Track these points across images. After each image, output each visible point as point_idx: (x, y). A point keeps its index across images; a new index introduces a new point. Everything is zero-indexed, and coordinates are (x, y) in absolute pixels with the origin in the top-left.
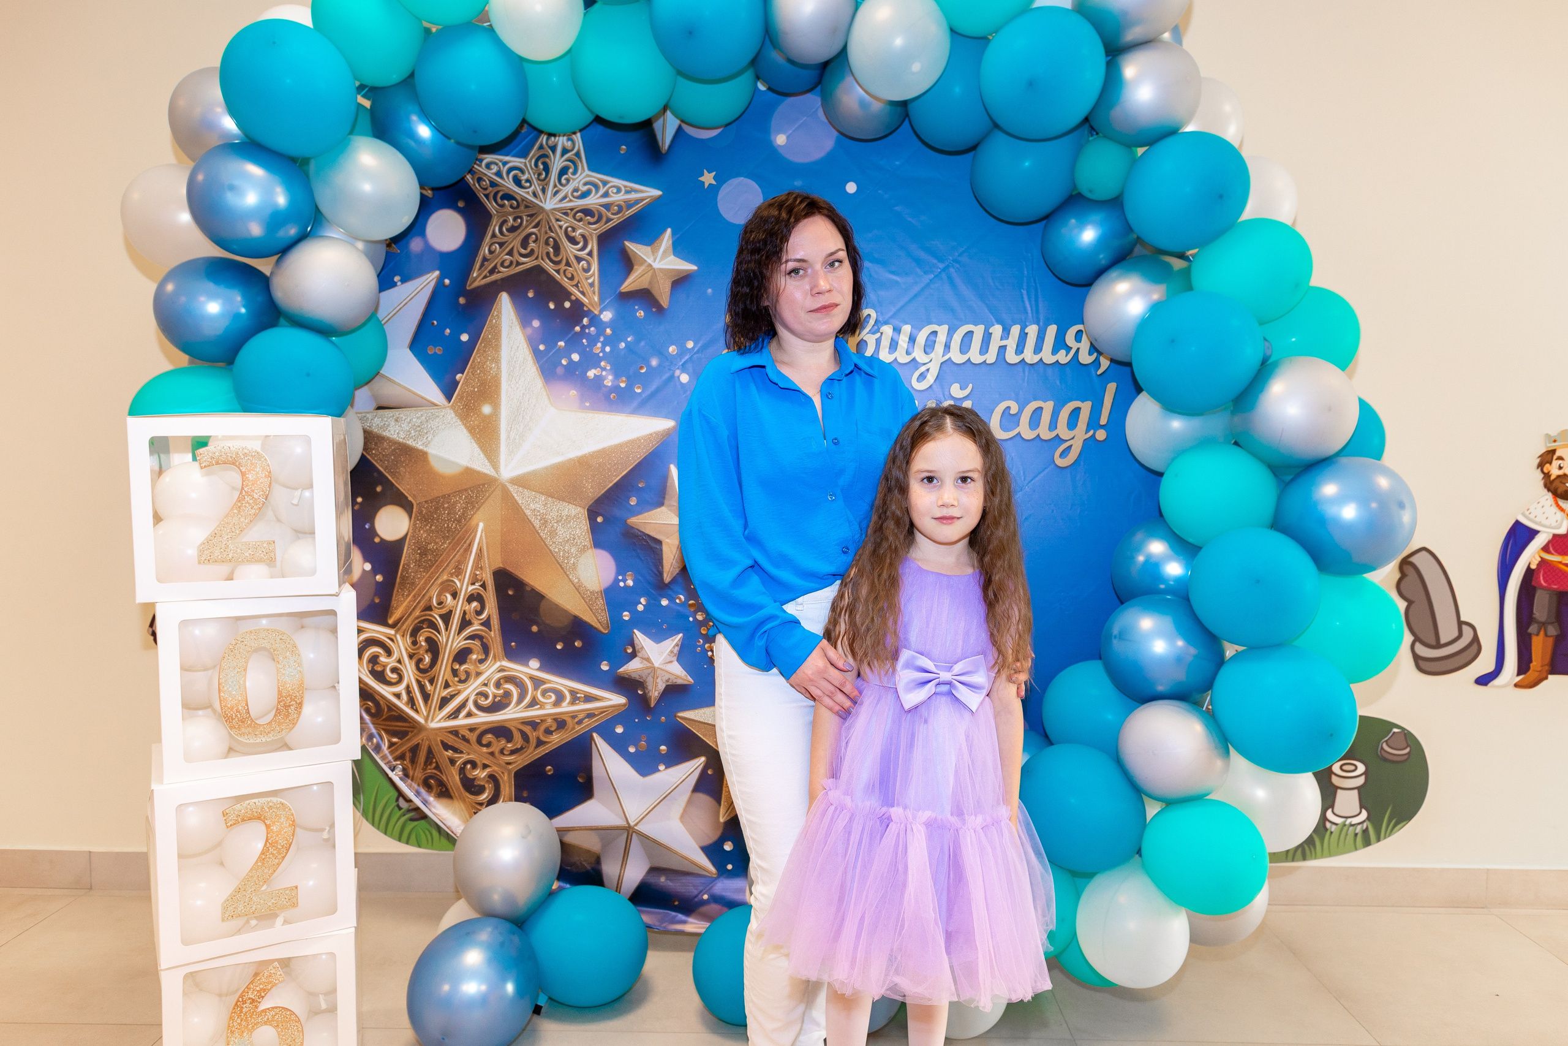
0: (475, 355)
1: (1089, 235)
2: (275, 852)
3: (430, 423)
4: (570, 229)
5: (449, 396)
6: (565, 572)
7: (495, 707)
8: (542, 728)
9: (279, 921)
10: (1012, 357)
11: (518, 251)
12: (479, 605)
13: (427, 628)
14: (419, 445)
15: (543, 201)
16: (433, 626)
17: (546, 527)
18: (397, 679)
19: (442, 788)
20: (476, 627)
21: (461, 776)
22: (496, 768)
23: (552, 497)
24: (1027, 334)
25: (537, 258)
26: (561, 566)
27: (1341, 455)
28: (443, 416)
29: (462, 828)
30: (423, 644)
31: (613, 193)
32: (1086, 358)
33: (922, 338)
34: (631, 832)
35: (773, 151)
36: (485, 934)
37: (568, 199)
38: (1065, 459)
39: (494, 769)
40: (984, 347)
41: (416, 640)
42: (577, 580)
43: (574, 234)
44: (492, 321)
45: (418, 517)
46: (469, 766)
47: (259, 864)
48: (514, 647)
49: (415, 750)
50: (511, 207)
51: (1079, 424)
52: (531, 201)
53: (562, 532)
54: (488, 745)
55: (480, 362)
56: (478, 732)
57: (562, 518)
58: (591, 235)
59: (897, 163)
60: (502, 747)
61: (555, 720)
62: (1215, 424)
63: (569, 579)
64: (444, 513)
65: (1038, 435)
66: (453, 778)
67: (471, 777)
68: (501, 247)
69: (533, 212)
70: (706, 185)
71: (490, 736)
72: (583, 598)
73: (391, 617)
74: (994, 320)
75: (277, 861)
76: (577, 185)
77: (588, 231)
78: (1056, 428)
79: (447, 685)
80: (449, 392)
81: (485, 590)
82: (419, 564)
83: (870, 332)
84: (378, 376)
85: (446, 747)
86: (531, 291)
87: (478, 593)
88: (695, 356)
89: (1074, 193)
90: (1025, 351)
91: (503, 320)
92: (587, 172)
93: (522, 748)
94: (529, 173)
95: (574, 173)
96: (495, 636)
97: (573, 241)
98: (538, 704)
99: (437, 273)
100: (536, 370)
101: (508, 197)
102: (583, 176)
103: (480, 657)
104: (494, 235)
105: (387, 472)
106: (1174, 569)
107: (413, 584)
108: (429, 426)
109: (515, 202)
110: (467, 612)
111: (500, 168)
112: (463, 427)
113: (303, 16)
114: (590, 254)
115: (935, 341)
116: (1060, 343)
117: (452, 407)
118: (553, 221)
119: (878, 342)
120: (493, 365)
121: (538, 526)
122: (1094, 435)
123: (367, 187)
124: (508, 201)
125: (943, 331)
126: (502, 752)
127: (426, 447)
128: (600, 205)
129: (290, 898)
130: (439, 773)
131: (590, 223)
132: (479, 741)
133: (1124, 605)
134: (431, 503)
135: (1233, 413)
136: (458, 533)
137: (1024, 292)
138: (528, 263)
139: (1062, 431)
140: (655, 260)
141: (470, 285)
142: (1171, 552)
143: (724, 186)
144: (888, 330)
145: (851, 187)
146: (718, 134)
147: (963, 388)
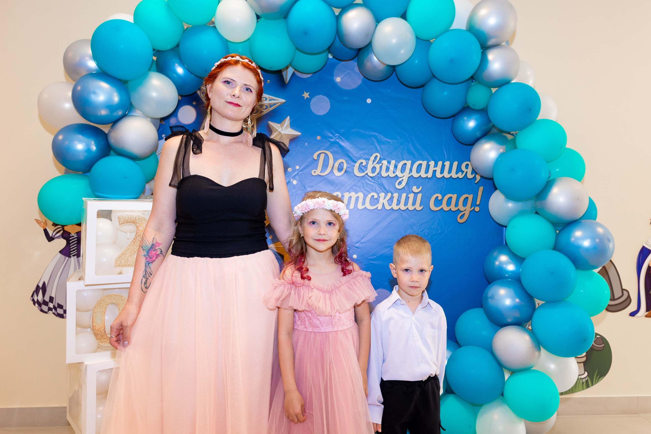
1: (472, 124)
10: (439, 175)
24: (445, 165)
27: (582, 219)
32: (470, 176)
33: (400, 166)
35: (335, 85)
38: (462, 219)
40: (427, 170)
51: (468, 205)
59: (389, 91)
62: (529, 205)
65: (450, 209)
70: (305, 98)
74: (431, 159)
78: (458, 206)
83: (377, 163)
88: (300, 172)
89: (466, 106)
90: (444, 172)
106: (511, 267)
113: (130, 18)
115: (406, 167)
116: (459, 170)
119: (381, 167)
122: (474, 209)
123: (154, 94)
125: (409, 163)
133: (492, 284)
135: (536, 201)
137: (444, 147)
139: (461, 207)
140: (282, 130)
142: (510, 260)
143: (313, 99)
144: (385, 162)
145: (369, 101)
146: (311, 76)
147: (418, 188)
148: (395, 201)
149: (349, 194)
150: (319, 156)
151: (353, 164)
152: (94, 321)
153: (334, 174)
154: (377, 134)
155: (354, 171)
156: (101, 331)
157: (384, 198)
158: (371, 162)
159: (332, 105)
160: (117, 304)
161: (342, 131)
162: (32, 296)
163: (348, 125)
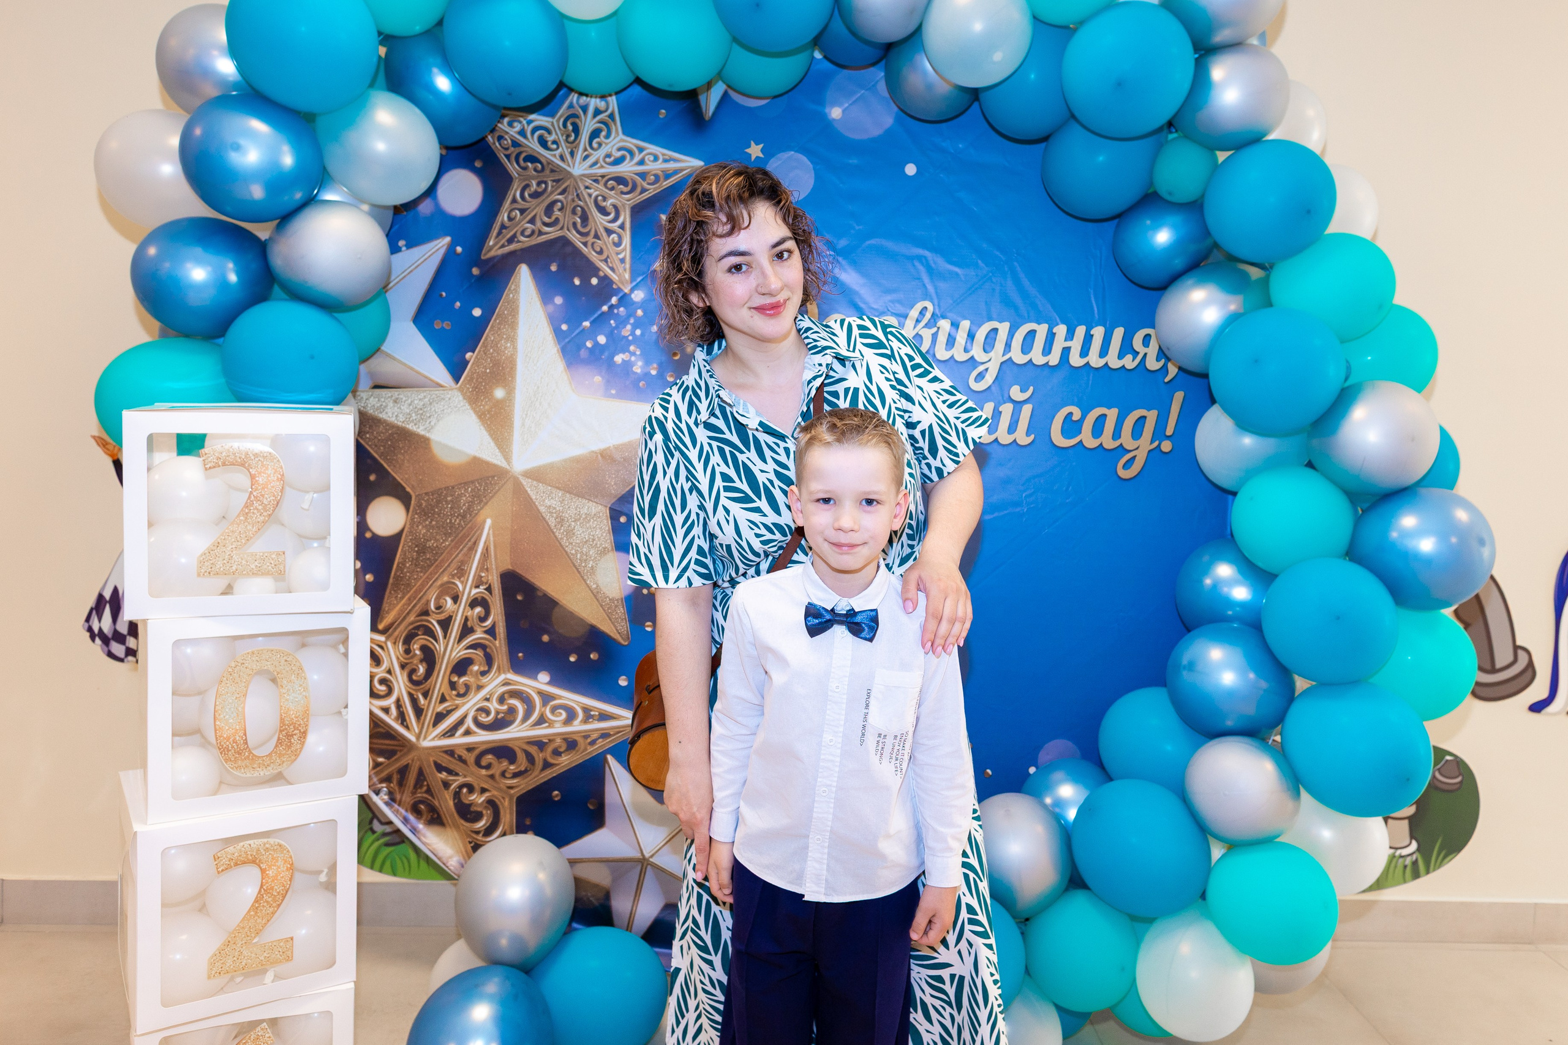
0: (488, 333)
1: (1163, 237)
2: (270, 899)
3: (434, 406)
4: (600, 198)
5: (457, 379)
6: (582, 577)
7: (499, 724)
8: (550, 749)
9: (270, 976)
10: (1076, 360)
11: (541, 219)
12: (483, 610)
13: (423, 635)
14: (420, 430)
15: (571, 165)
16: (430, 632)
17: (562, 526)
18: (386, 692)
19: (434, 814)
20: (478, 635)
21: (456, 801)
22: (496, 793)
23: (570, 493)
24: (1092, 336)
25: (562, 228)
26: (577, 569)
27: (1421, 484)
28: (450, 399)
30: (418, 652)
31: (648, 159)
32: (1153, 364)
33: (981, 334)
34: (645, 865)
35: (827, 125)
36: (493, 986)
37: (599, 165)
38: (1128, 470)
39: (493, 793)
40: (1047, 347)
41: (409, 648)
42: (595, 586)
43: (604, 204)
44: (509, 295)
45: (416, 510)
46: (465, 790)
47: (252, 913)
48: (521, 659)
49: (403, 771)
50: (535, 170)
51: (1144, 434)
52: (558, 165)
53: (581, 533)
54: (488, 767)
55: (493, 341)
56: (477, 752)
57: (581, 517)
58: (624, 205)
59: (960, 146)
60: (503, 769)
61: (565, 740)
62: (1292, 445)
63: (587, 584)
64: (447, 507)
65: (1101, 444)
66: (446, 802)
67: (467, 802)
68: (522, 214)
69: (561, 177)
70: (754, 156)
71: (490, 756)
72: (601, 606)
73: (381, 622)
74: (1058, 320)
75: (271, 910)
76: (610, 150)
77: (620, 201)
78: (1120, 437)
79: (443, 699)
80: (457, 370)
81: (491, 593)
82: (415, 562)
83: (926, 326)
84: (379, 353)
85: (440, 768)
86: (555, 264)
87: (483, 598)
89: (1151, 191)
90: (1090, 353)
91: (520, 294)
92: (621, 136)
93: (526, 771)
94: (557, 134)
95: (608, 136)
96: (501, 646)
97: (603, 211)
98: (545, 722)
99: (448, 239)
100: (556, 352)
101: (532, 159)
102: (617, 140)
103: (482, 669)
104: (514, 201)
105: (383, 460)
106: (1241, 593)
107: (408, 585)
108: (433, 409)
109: (539, 166)
110: (470, 619)
111: (523, 126)
112: (471, 412)
114: (622, 227)
115: (996, 339)
116: (1127, 348)
117: (461, 390)
118: (582, 188)
119: (935, 336)
120: (509, 345)
121: (553, 525)
122: (1159, 445)
124: (532, 163)
125: (1004, 328)
126: (503, 774)
127: (429, 432)
128: (636, 174)
129: (285, 951)
130: (430, 798)
131: (623, 193)
132: (478, 762)
133: (1191, 633)
134: (433, 495)
135: (1310, 436)
136: (462, 531)
137: (1092, 291)
138: (552, 233)
139: (1126, 440)
141: (485, 254)
142: (1239, 577)
143: (772, 160)
144: (945, 325)
145: (911, 170)
146: (768, 103)
147: (1023, 390)
154: (927, 253)
158: (909, 323)
159: (818, 177)
161: (842, 243)
162: (88, 619)
163: (857, 228)
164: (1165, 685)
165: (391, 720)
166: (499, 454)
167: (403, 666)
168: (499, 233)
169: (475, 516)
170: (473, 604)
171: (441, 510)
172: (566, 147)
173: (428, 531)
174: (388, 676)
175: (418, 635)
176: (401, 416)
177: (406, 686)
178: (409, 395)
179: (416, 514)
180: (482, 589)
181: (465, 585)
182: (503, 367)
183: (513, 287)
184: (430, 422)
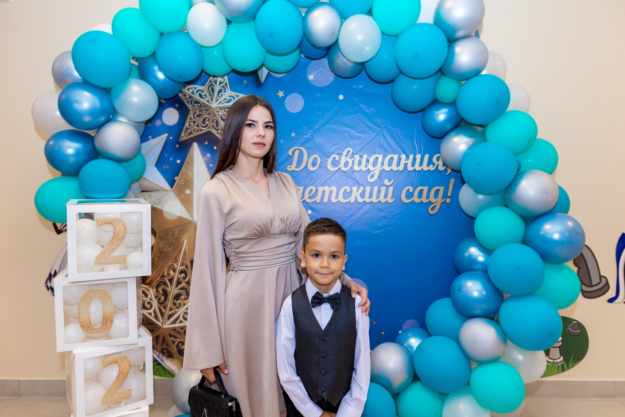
0: (183, 169)
1: (442, 116)
4: (223, 115)
5: (172, 187)
10: (410, 168)
11: (201, 125)
12: (185, 275)
13: (163, 285)
14: (159, 207)
15: (211, 104)
16: (165, 284)
18: (150, 307)
19: (169, 354)
20: (183, 284)
21: (177, 348)
24: (416, 158)
25: (209, 128)
27: (552, 211)
28: (170, 195)
29: (178, 371)
30: (161, 292)
32: (441, 168)
33: (372, 160)
35: (308, 83)
37: (222, 103)
38: (433, 211)
40: (398, 164)
41: (158, 290)
44: (190, 154)
45: (159, 237)
46: (180, 344)
49: (157, 337)
50: (198, 106)
51: (439, 196)
52: (207, 104)
55: (185, 172)
59: (360, 87)
64: (170, 236)
65: (422, 201)
66: (174, 349)
68: (194, 123)
69: (208, 109)
70: (280, 97)
73: (147, 280)
74: (402, 152)
76: (226, 97)
78: (429, 198)
79: (171, 309)
80: (172, 184)
81: (187, 268)
82: (159, 258)
83: (350, 158)
84: (142, 178)
85: (171, 336)
86: (207, 141)
87: (184, 270)
89: (435, 99)
90: (416, 165)
91: (194, 154)
92: (230, 92)
94: (206, 92)
95: (225, 92)
99: (167, 134)
100: (208, 175)
101: (197, 102)
102: (228, 93)
103: (185, 297)
104: (191, 118)
106: (481, 258)
107: (157, 266)
108: (164, 199)
109: (199, 105)
110: (180, 278)
111: (193, 90)
112: (178, 199)
113: (108, 29)
115: (377, 162)
116: (430, 162)
117: (173, 191)
118: (216, 112)
119: (353, 162)
120: (191, 173)
122: (445, 201)
123: (136, 99)
124: (197, 104)
125: (380, 157)
127: (162, 207)
133: (460, 275)
134: (165, 231)
135: (505, 193)
136: (176, 245)
137: (415, 140)
138: (205, 130)
139: (432, 199)
141: (181, 139)
142: (480, 252)
143: (288, 97)
144: (357, 157)
145: (341, 97)
146: (286, 75)
147: (389, 181)
148: (367, 194)
149: (323, 188)
150: (294, 152)
151: (326, 159)
152: (80, 314)
153: (308, 169)
154: (349, 129)
155: (327, 165)
156: (86, 323)
157: (357, 191)
158: (343, 157)
159: (305, 103)
160: (100, 298)
161: (316, 127)
162: (46, 283)
163: (322, 121)
164: (450, 297)
165: (152, 318)
166: (189, 215)
167: (156, 297)
168: (186, 131)
169: (180, 239)
170: (181, 272)
171: (167, 237)
172: (209, 97)
173: (163, 245)
174: (151, 301)
175: (161, 285)
176: (152, 202)
177: (157, 305)
178: (155, 194)
179: (159, 239)
180: (184, 267)
181: (177, 265)
182: (189, 182)
183: (191, 151)
184: (163, 204)
